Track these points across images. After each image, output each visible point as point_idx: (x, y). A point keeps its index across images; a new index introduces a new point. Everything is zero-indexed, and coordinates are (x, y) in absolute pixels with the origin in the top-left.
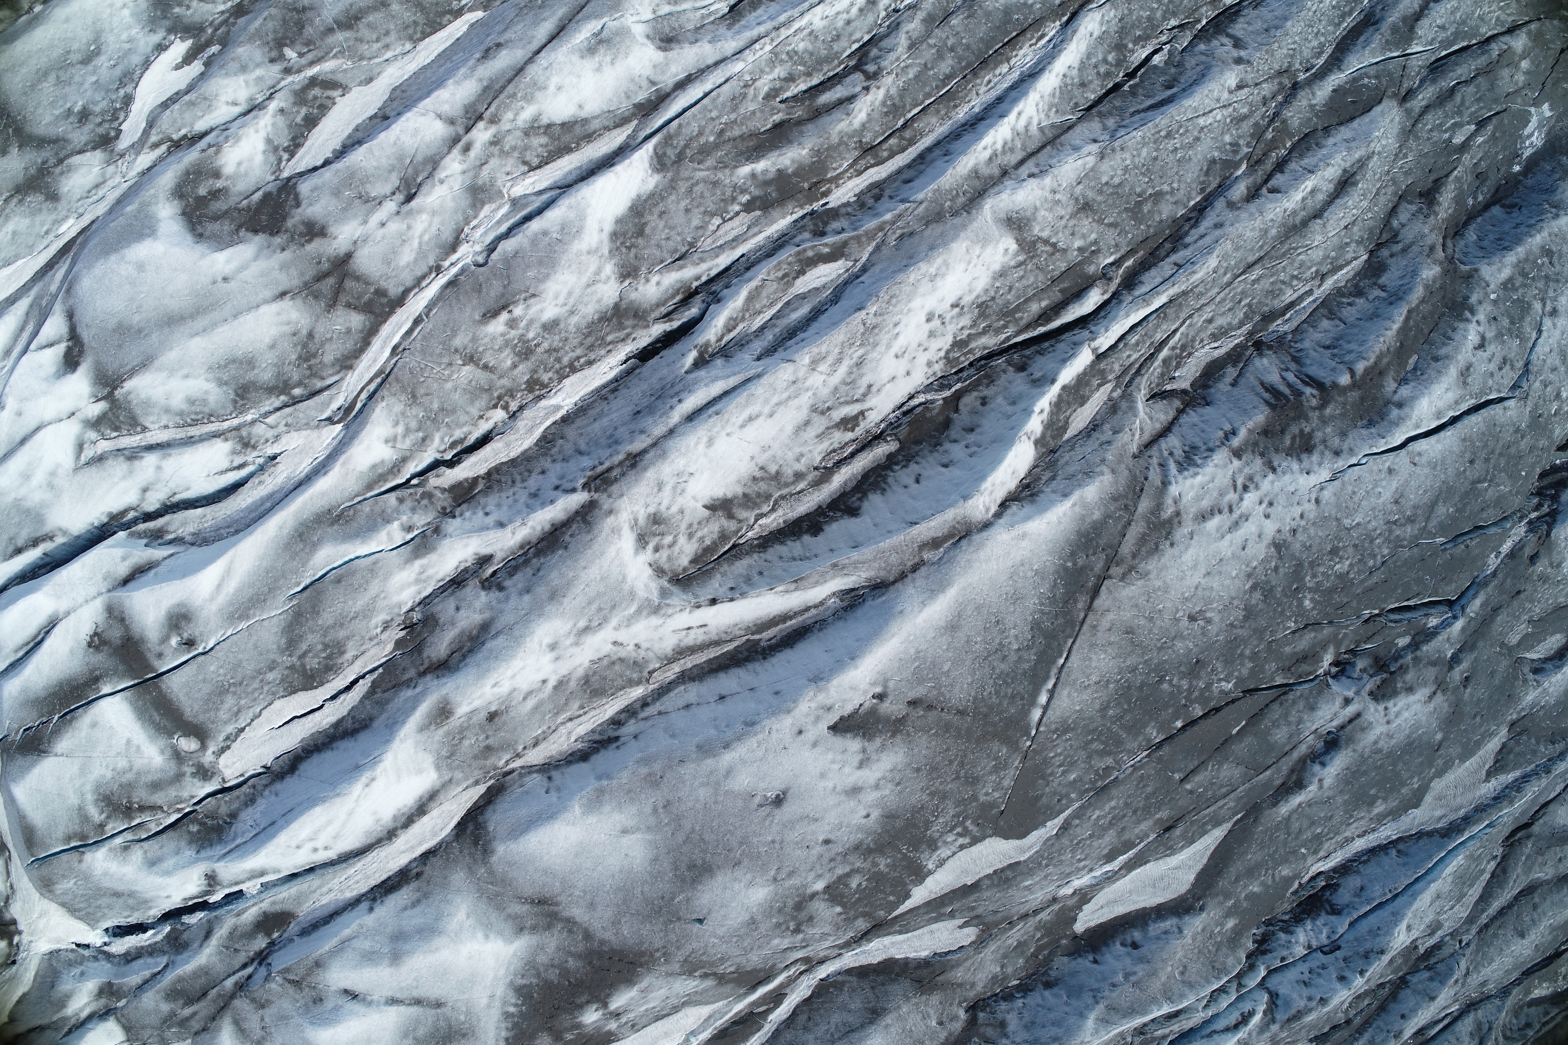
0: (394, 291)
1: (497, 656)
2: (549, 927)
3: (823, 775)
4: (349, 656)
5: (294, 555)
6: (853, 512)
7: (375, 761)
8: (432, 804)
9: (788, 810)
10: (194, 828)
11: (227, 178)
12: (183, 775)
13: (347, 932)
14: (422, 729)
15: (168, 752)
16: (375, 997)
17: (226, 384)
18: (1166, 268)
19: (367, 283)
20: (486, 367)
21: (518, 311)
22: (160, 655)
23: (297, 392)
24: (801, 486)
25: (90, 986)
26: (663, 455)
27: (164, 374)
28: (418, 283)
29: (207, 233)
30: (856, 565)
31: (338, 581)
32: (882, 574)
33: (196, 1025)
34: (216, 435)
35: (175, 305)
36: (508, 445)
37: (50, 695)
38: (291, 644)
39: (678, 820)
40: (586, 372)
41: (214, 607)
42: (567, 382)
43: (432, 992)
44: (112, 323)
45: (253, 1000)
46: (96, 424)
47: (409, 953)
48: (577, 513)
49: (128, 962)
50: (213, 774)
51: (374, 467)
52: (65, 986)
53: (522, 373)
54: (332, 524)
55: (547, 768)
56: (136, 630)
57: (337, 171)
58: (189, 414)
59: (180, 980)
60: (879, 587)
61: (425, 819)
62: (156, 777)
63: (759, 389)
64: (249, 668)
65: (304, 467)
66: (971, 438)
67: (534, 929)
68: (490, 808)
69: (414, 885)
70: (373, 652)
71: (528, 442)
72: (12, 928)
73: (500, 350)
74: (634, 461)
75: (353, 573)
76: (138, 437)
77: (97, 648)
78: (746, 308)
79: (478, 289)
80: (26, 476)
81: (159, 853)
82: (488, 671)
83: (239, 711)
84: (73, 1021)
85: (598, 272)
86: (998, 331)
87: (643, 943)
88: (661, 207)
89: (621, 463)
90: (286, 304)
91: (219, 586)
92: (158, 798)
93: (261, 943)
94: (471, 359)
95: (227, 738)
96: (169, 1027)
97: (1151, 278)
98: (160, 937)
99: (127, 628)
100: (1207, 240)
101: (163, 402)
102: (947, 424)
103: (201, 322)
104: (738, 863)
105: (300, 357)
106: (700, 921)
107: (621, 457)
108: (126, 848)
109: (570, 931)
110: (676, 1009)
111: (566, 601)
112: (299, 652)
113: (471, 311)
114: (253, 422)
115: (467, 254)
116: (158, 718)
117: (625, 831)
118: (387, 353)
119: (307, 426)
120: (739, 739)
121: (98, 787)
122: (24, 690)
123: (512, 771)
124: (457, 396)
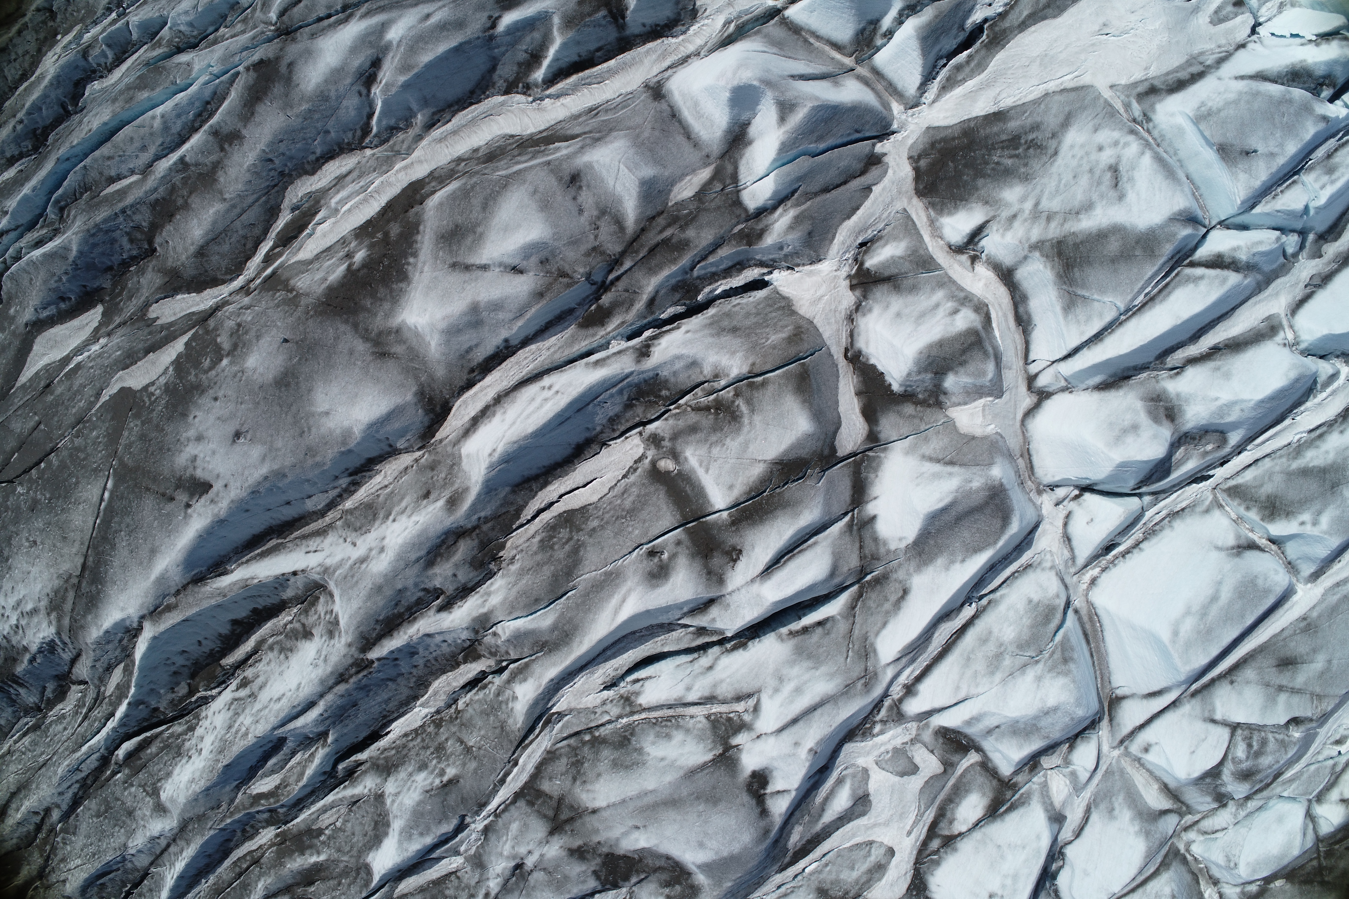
0: (521, 803)
1: (413, 545)
2: (380, 334)
3: (214, 453)
4: (538, 538)
5: (570, 621)
6: (235, 622)
7: (491, 467)
8: (467, 425)
9: (231, 428)
10: (664, 393)
11: (662, 894)
12: (670, 439)
13: (520, 323)
14: (466, 490)
15: (681, 459)
16: (497, 270)
17: (636, 750)
18: (87, 767)
19: (538, 812)
20: (462, 742)
21: (437, 782)
22: (679, 543)
23: (587, 737)
24: (271, 640)
25: (769, 240)
26: (322, 682)
27: (678, 763)
28: (507, 806)
29: (663, 860)
30: (212, 596)
31: (537, 601)
32: (196, 589)
33: (661, 221)
34: (650, 709)
35: (672, 814)
36: (449, 684)
37: (771, 512)
38: (575, 551)
39: (296, 422)
40: (408, 729)
41: (629, 584)
42: (419, 723)
43: (457, 277)
44: (721, 806)
45: (603, 253)
46: (741, 726)
47: (465, 314)
48: (374, 644)
49: (739, 263)
50: (648, 440)
51: (525, 680)
52: (794, 238)
53: (444, 733)
54: (546, 642)
55: (395, 452)
56: (698, 565)
57: (569, 892)
58: (672, 726)
59: (674, 261)
60: (199, 579)
61: (473, 414)
62: (693, 438)
63: (273, 720)
64: (608, 532)
65: (581, 681)
66: (173, 669)
67: (389, 332)
68: (426, 424)
69: (475, 363)
70: (521, 541)
71: (436, 685)
72: (854, 282)
73: (452, 754)
74: (341, 678)
75: (526, 606)
76: (714, 711)
77: (734, 549)
78: (305, 768)
79: (463, 800)
80: (798, 690)
81: (690, 372)
82: (419, 536)
83: (623, 494)
84: (789, 203)
85: (393, 801)
86: (172, 735)
87: (321, 322)
88: (367, 838)
89: (351, 676)
90: (591, 805)
91: (624, 601)
92: (693, 418)
93: (606, 299)
94: (468, 750)
95: (635, 470)
96: (691, 213)
97: (93, 763)
98: (707, 290)
99: (706, 566)
100: (65, 785)
101: (689, 739)
102: (193, 676)
103: (649, 799)
104: (261, 387)
105: (582, 764)
106: (286, 341)
107: (352, 680)
108: (716, 376)
109: (367, 330)
110: (317, 257)
111: (370, 586)
112: (572, 543)
113: (467, 784)
114: (620, 717)
115: (478, 824)
116: (688, 488)
117: (327, 413)
118: (521, 761)
119: (579, 711)
120: (259, 483)
121: (739, 430)
122: (797, 515)
123: (419, 449)
124: (480, 723)
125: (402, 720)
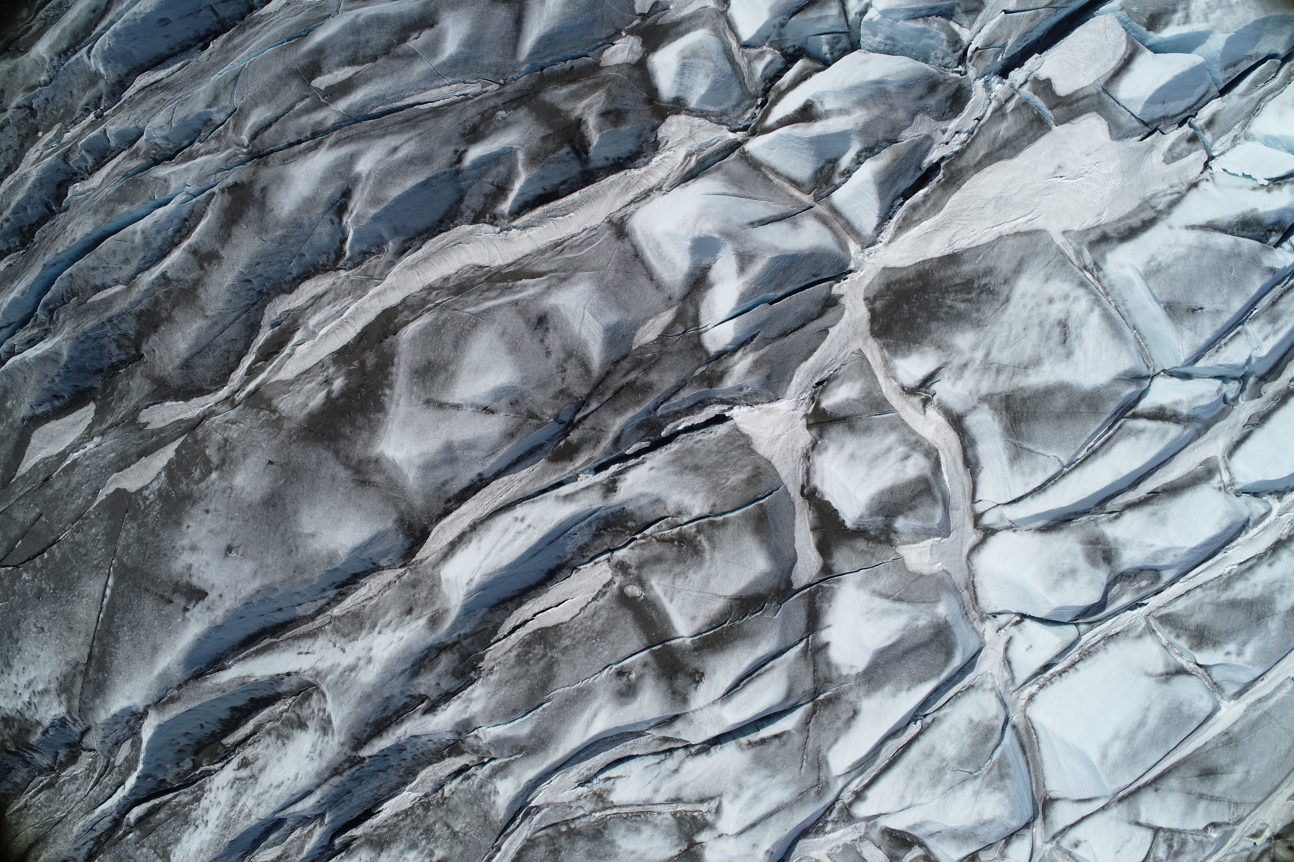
1: (399, 659)
2: (360, 462)
3: (208, 564)
4: (514, 653)
5: (546, 730)
6: (234, 709)
7: (469, 594)
8: (445, 550)
9: (223, 542)
10: (630, 524)
12: (637, 568)
13: (493, 460)
14: (447, 611)
15: (647, 587)
16: (470, 409)
17: (608, 842)
18: (101, 828)
20: (449, 827)
22: (645, 665)
23: (564, 829)
24: (268, 726)
25: (730, 382)
26: (318, 775)
27: (647, 857)
30: (212, 691)
31: (515, 711)
32: (197, 684)
33: (625, 364)
34: (621, 805)
37: (731, 642)
38: (550, 666)
39: (284, 542)
40: (399, 810)
41: (600, 700)
42: (409, 805)
43: (430, 415)
45: (570, 396)
46: (705, 825)
47: (439, 452)
48: (365, 744)
49: (700, 402)
50: (616, 566)
51: (505, 777)
52: (752, 382)
53: (432, 817)
54: (524, 747)
55: (379, 569)
56: (663, 685)
58: (641, 821)
59: (638, 403)
60: (199, 676)
61: (450, 539)
62: (658, 567)
63: (274, 806)
64: (580, 651)
65: (556, 780)
66: (178, 747)
67: (369, 461)
68: (408, 547)
69: (451, 494)
70: (499, 654)
71: (423, 774)
72: (811, 421)
73: (440, 837)
74: (336, 771)
75: (504, 716)
76: (679, 809)
77: (697, 671)
80: (756, 798)
81: (654, 507)
82: (403, 651)
83: (593, 616)
84: (749, 347)
86: (179, 804)
87: (303, 447)
89: (345, 770)
91: (595, 716)
92: (658, 549)
93: (574, 436)
94: (455, 834)
95: (604, 594)
96: (654, 356)
97: (106, 824)
98: (670, 426)
99: (671, 686)
100: (81, 842)
101: (657, 834)
102: (196, 753)
104: (249, 506)
105: (560, 852)
106: (271, 463)
107: (346, 774)
108: (679, 513)
109: (347, 458)
110: (298, 378)
111: (359, 694)
112: (546, 659)
114: (594, 811)
116: (653, 614)
117: (313, 535)
118: (503, 847)
119: (556, 805)
120: (252, 596)
121: (701, 564)
122: (755, 645)
123: (401, 567)
124: (465, 811)
125: (392, 801)
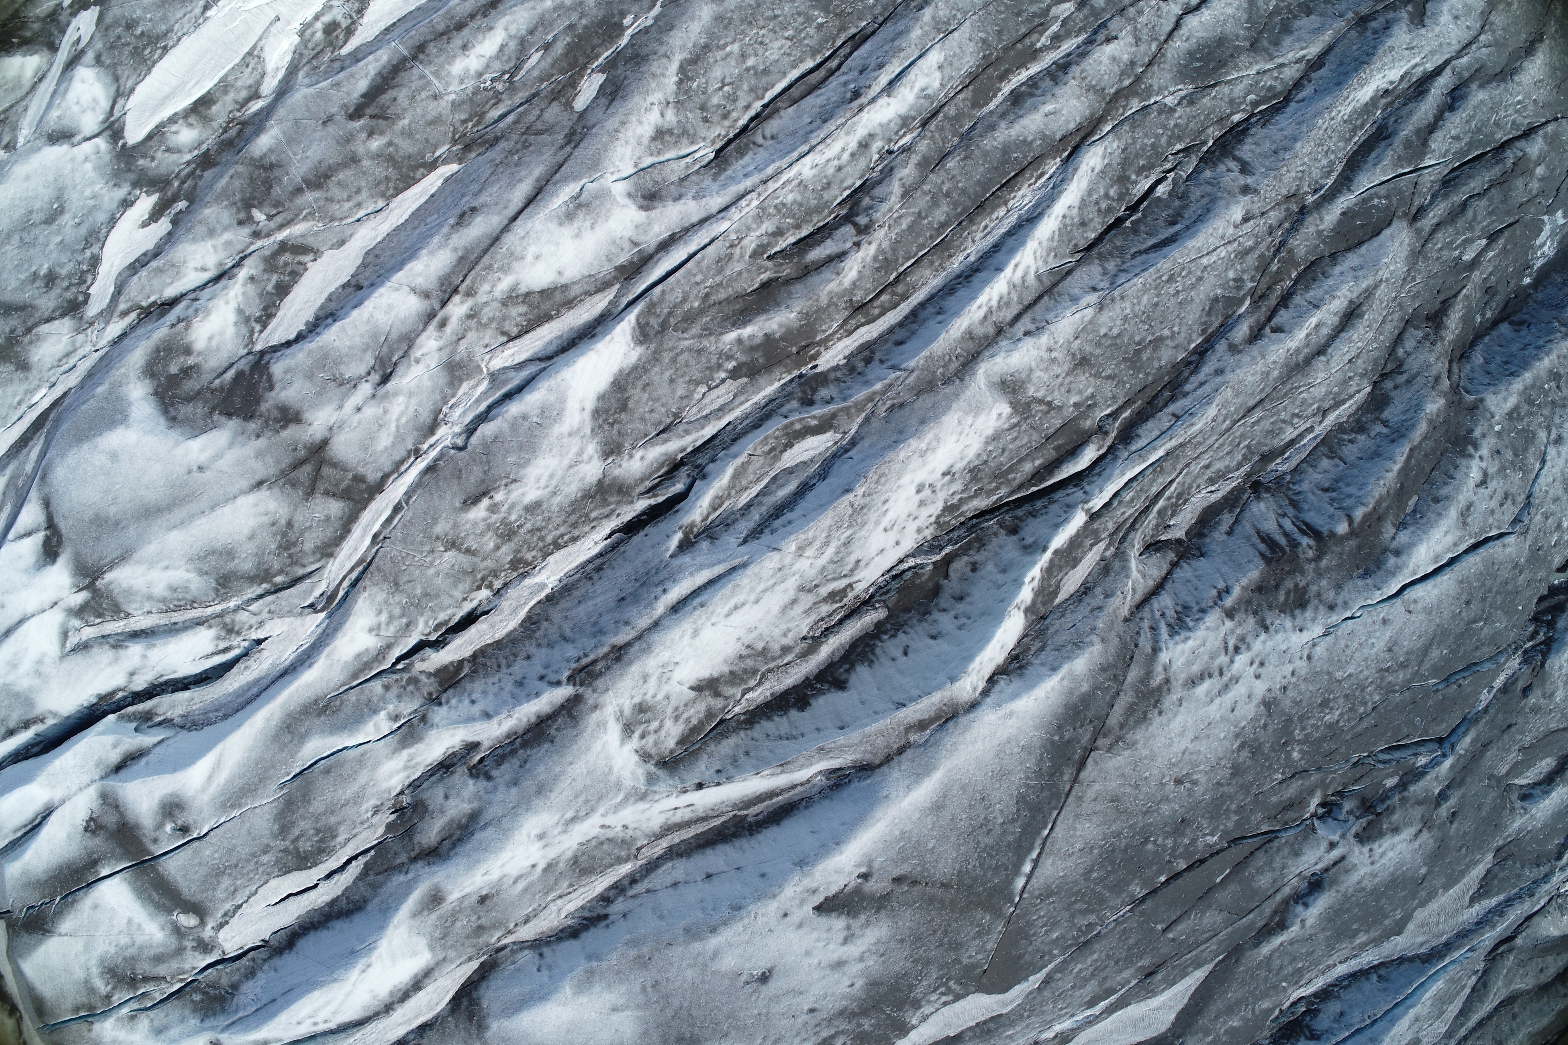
0: (373, 476)
1: (486, 849)
3: (808, 953)
4: (341, 839)
5: (283, 747)
6: (841, 685)
7: (370, 948)
8: (427, 981)
9: (775, 987)
10: (197, 997)
11: (199, 354)
12: (185, 948)
14: (414, 915)
15: (169, 928)
17: (207, 573)
18: (1163, 419)
19: (345, 470)
20: (468, 551)
21: (499, 496)
22: (155, 841)
23: (279, 579)
24: (789, 659)
26: (648, 649)
27: (144, 567)
28: (397, 469)
29: (180, 417)
30: (842, 749)
31: (328, 771)
32: (868, 757)
34: (199, 622)
35: (151, 496)
36: (492, 626)
37: (50, 878)
38: (284, 830)
39: (666, 998)
40: (571, 549)
41: (206, 797)
42: (551, 559)
44: (89, 514)
46: (80, 612)
48: (562, 706)
50: (213, 947)
51: (359, 656)
53: (506, 553)
54: (319, 715)
55: (538, 944)
56: (131, 817)
57: (310, 351)
58: (171, 601)
60: (865, 769)
61: (421, 994)
62: (158, 951)
63: (744, 579)
64: (244, 852)
65: (288, 655)
66: (961, 607)
68: (484, 984)
70: (364, 835)
71: (513, 623)
73: (482, 534)
74: (619, 654)
75: (341, 764)
76: (122, 623)
77: (94, 832)
78: (731, 486)
79: (458, 475)
80: (13, 665)
81: (165, 1021)
82: (478, 862)
83: (235, 890)
85: (580, 453)
86: (991, 492)
88: (645, 379)
89: (605, 656)
90: (263, 494)
91: (210, 778)
92: (161, 970)
94: (453, 545)
95: (226, 914)
97: (1148, 432)
99: (122, 815)
100: (1207, 387)
101: (145, 590)
102: (936, 594)
103: (178, 514)
104: (725, 1035)
105: (280, 547)
107: (605, 649)
111: (553, 795)
112: (292, 837)
113: (452, 498)
114: (236, 609)
115: (446, 435)
116: (157, 898)
117: (615, 1009)
118: (368, 541)
119: (290, 613)
120: (725, 924)
121: (102, 961)
122: (25, 873)
123: (504, 948)
124: (439, 581)
